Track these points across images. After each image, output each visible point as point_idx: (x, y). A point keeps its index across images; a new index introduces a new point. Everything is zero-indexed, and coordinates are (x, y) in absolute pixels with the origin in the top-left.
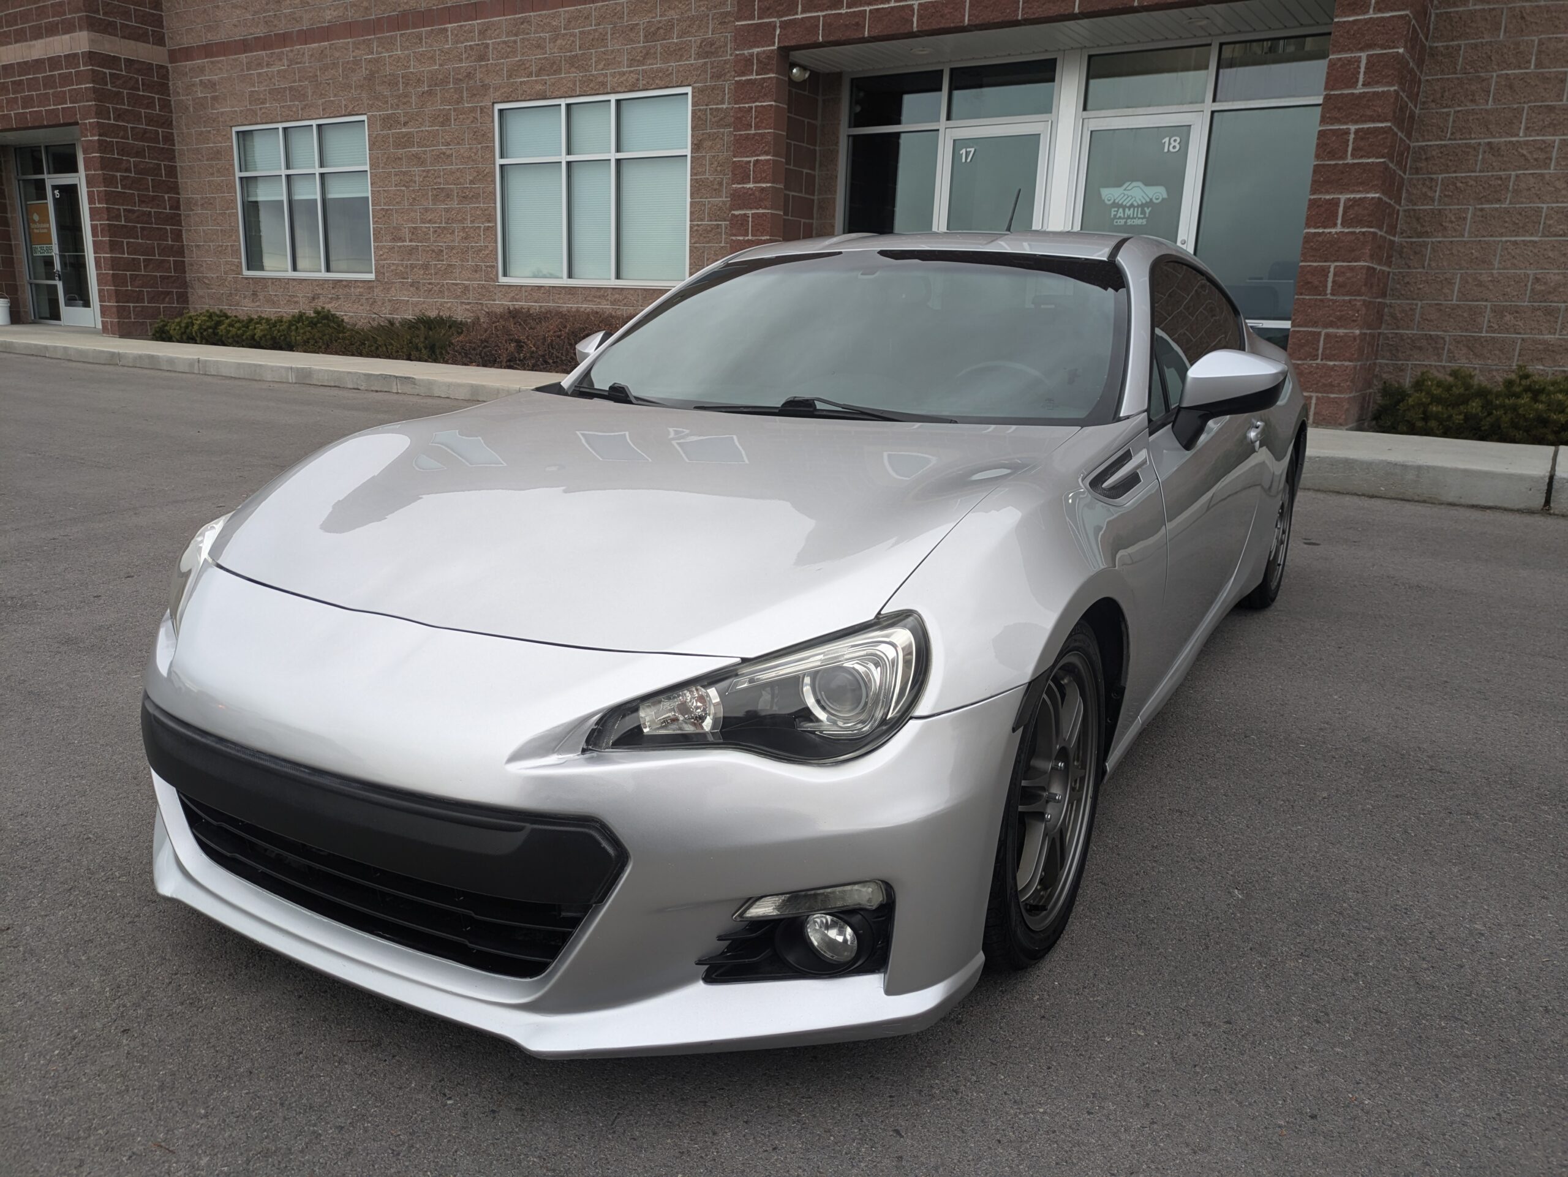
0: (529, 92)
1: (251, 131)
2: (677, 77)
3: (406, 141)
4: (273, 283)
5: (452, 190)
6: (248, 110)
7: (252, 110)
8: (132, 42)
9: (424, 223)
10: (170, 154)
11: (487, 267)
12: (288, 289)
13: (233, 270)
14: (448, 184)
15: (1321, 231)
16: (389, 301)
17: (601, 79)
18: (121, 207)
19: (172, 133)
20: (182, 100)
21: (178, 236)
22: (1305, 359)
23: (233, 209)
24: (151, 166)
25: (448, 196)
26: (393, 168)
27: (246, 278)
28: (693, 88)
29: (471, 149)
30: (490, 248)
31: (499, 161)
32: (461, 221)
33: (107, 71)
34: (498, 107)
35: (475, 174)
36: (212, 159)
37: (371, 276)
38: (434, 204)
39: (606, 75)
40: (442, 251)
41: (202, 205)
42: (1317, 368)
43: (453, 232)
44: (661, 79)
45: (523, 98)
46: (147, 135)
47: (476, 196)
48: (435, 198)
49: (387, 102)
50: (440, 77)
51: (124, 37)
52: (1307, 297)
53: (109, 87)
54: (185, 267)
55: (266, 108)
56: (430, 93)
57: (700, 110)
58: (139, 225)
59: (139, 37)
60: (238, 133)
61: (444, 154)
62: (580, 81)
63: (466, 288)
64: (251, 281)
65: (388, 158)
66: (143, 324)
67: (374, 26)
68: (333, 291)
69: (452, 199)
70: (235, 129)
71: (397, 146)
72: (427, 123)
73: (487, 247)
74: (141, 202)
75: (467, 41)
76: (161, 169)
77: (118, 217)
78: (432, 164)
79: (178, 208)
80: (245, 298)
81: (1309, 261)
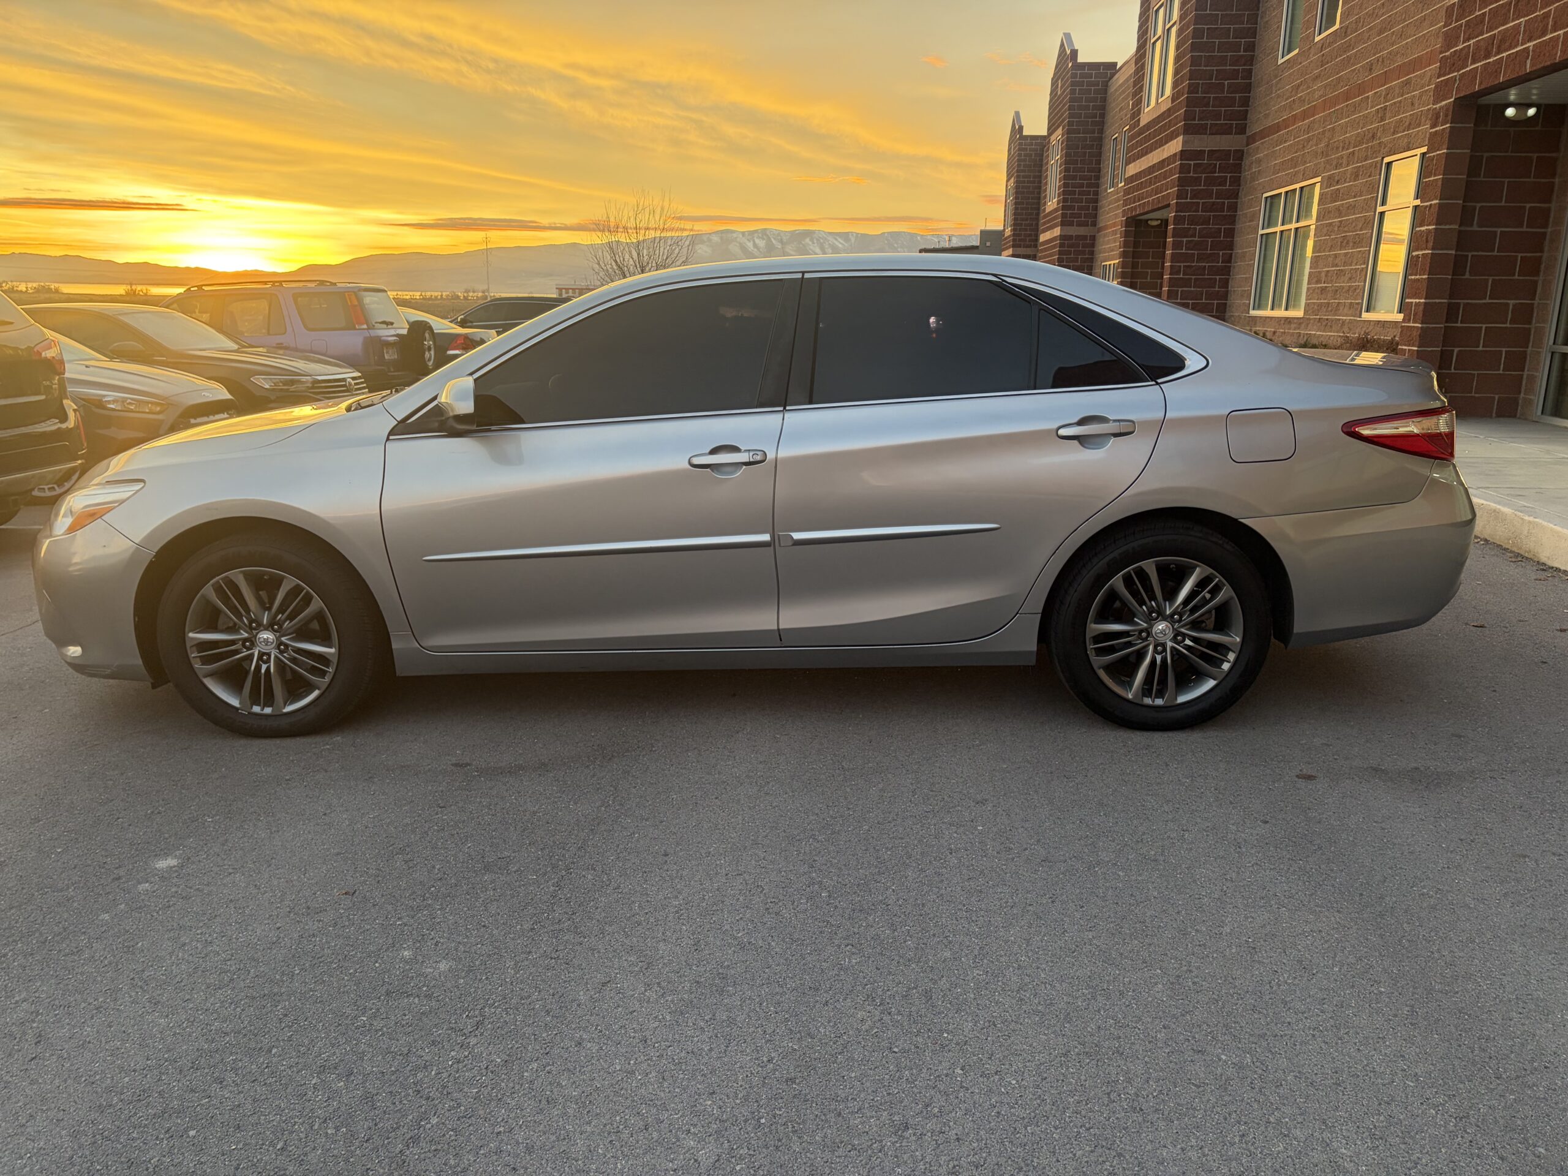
3: (1336, 196)
4: (1259, 320)
7: (1272, 179)
8: (1218, 136)
9: (1332, 267)
10: (1232, 220)
11: (1358, 304)
12: (1265, 325)
14: (1349, 232)
18: (1182, 264)
19: (1236, 202)
20: (1246, 176)
21: (1225, 284)
23: (1253, 260)
24: (1213, 230)
25: (1347, 242)
26: (1326, 220)
27: (1249, 317)
31: (1380, 209)
33: (1192, 163)
34: (1385, 160)
36: (1250, 221)
38: (1340, 250)
40: (1337, 291)
43: (1344, 275)
45: (1399, 151)
46: (1215, 207)
48: (1342, 245)
49: (1330, 165)
50: (1358, 139)
51: (1213, 134)
53: (1191, 174)
54: (1225, 308)
55: (1279, 176)
56: (1353, 153)
58: (1193, 277)
59: (1225, 131)
60: (1266, 198)
61: (1352, 205)
63: (1344, 322)
64: (1251, 319)
65: (1325, 213)
67: (1335, 101)
69: (1349, 245)
70: (1265, 195)
72: (1348, 180)
74: (1199, 260)
75: (1377, 105)
76: (1221, 232)
77: (1178, 273)
79: (1230, 261)
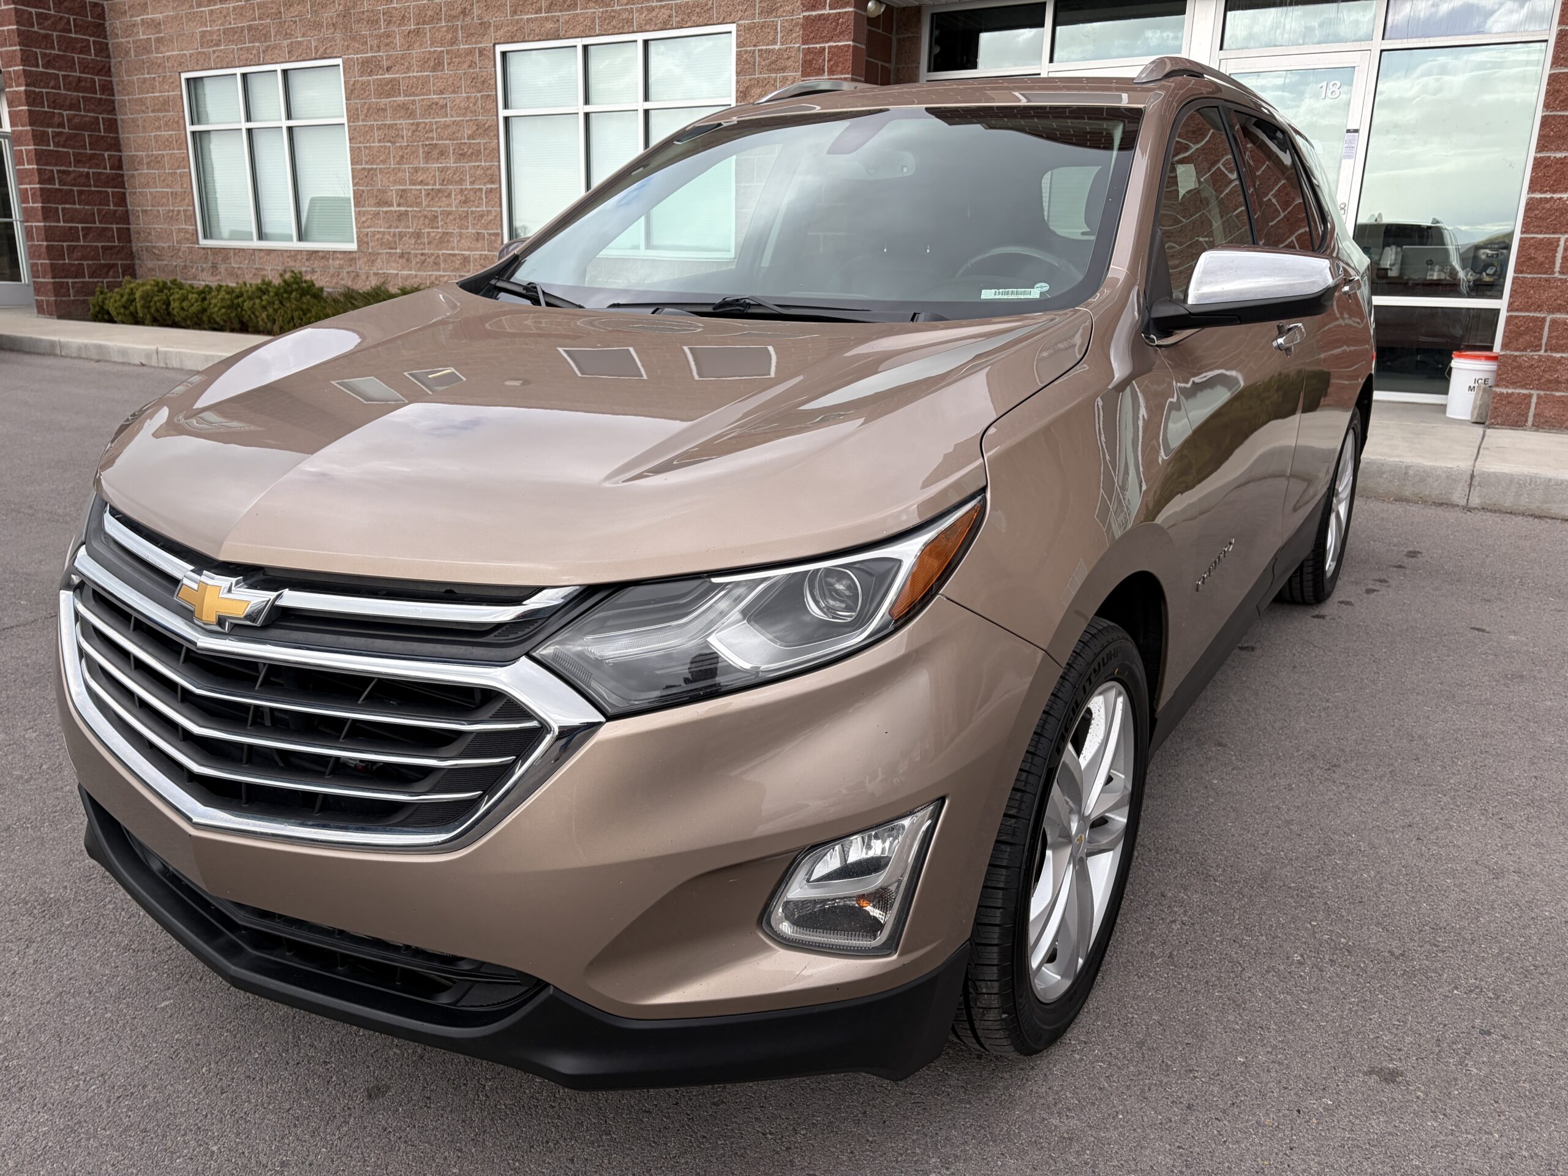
0: (537, 31)
1: (202, 78)
2: (718, 13)
3: (390, 89)
4: (235, 254)
5: (446, 146)
6: (199, 53)
7: (204, 53)
10: (110, 106)
11: (490, 235)
12: (254, 260)
13: (187, 239)
14: (442, 139)
15: (1548, 195)
16: (375, 274)
17: (625, 15)
19: (111, 82)
20: (122, 43)
22: (1525, 350)
23: (184, 167)
24: (87, 119)
25: (442, 153)
26: (375, 120)
27: (204, 248)
28: (738, 26)
29: (468, 98)
30: (494, 214)
31: (503, 112)
32: (457, 183)
33: (33, 10)
34: (500, 49)
35: (475, 128)
36: (158, 111)
37: (353, 246)
38: (427, 162)
39: (631, 11)
41: (148, 163)
42: (1540, 361)
43: (449, 195)
44: (699, 15)
45: (530, 38)
46: (83, 84)
47: (476, 154)
48: (428, 156)
49: (366, 42)
50: (429, 13)
52: (1529, 276)
53: (36, 29)
54: (130, 235)
55: (221, 50)
56: (417, 32)
57: (746, 52)
58: (75, 189)
60: (188, 80)
61: (437, 104)
62: (599, 18)
64: (209, 251)
65: (368, 110)
66: (84, 302)
68: (307, 264)
69: (448, 157)
70: (184, 76)
71: (380, 95)
72: (415, 68)
73: (489, 212)
74: (78, 162)
76: (99, 123)
77: (51, 180)
78: (423, 116)
79: (120, 167)
80: (203, 270)
81: (1533, 233)
